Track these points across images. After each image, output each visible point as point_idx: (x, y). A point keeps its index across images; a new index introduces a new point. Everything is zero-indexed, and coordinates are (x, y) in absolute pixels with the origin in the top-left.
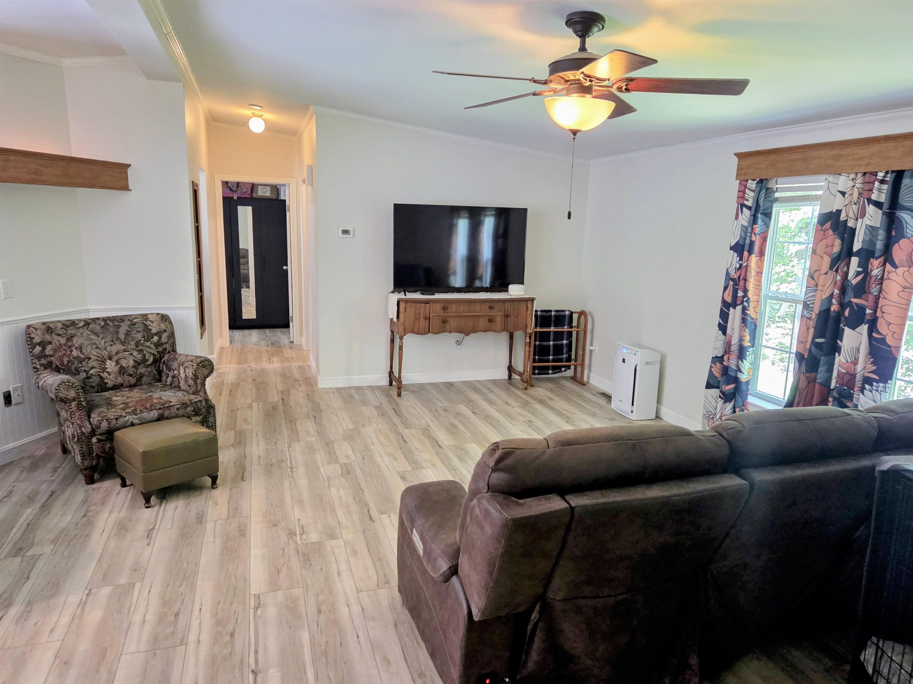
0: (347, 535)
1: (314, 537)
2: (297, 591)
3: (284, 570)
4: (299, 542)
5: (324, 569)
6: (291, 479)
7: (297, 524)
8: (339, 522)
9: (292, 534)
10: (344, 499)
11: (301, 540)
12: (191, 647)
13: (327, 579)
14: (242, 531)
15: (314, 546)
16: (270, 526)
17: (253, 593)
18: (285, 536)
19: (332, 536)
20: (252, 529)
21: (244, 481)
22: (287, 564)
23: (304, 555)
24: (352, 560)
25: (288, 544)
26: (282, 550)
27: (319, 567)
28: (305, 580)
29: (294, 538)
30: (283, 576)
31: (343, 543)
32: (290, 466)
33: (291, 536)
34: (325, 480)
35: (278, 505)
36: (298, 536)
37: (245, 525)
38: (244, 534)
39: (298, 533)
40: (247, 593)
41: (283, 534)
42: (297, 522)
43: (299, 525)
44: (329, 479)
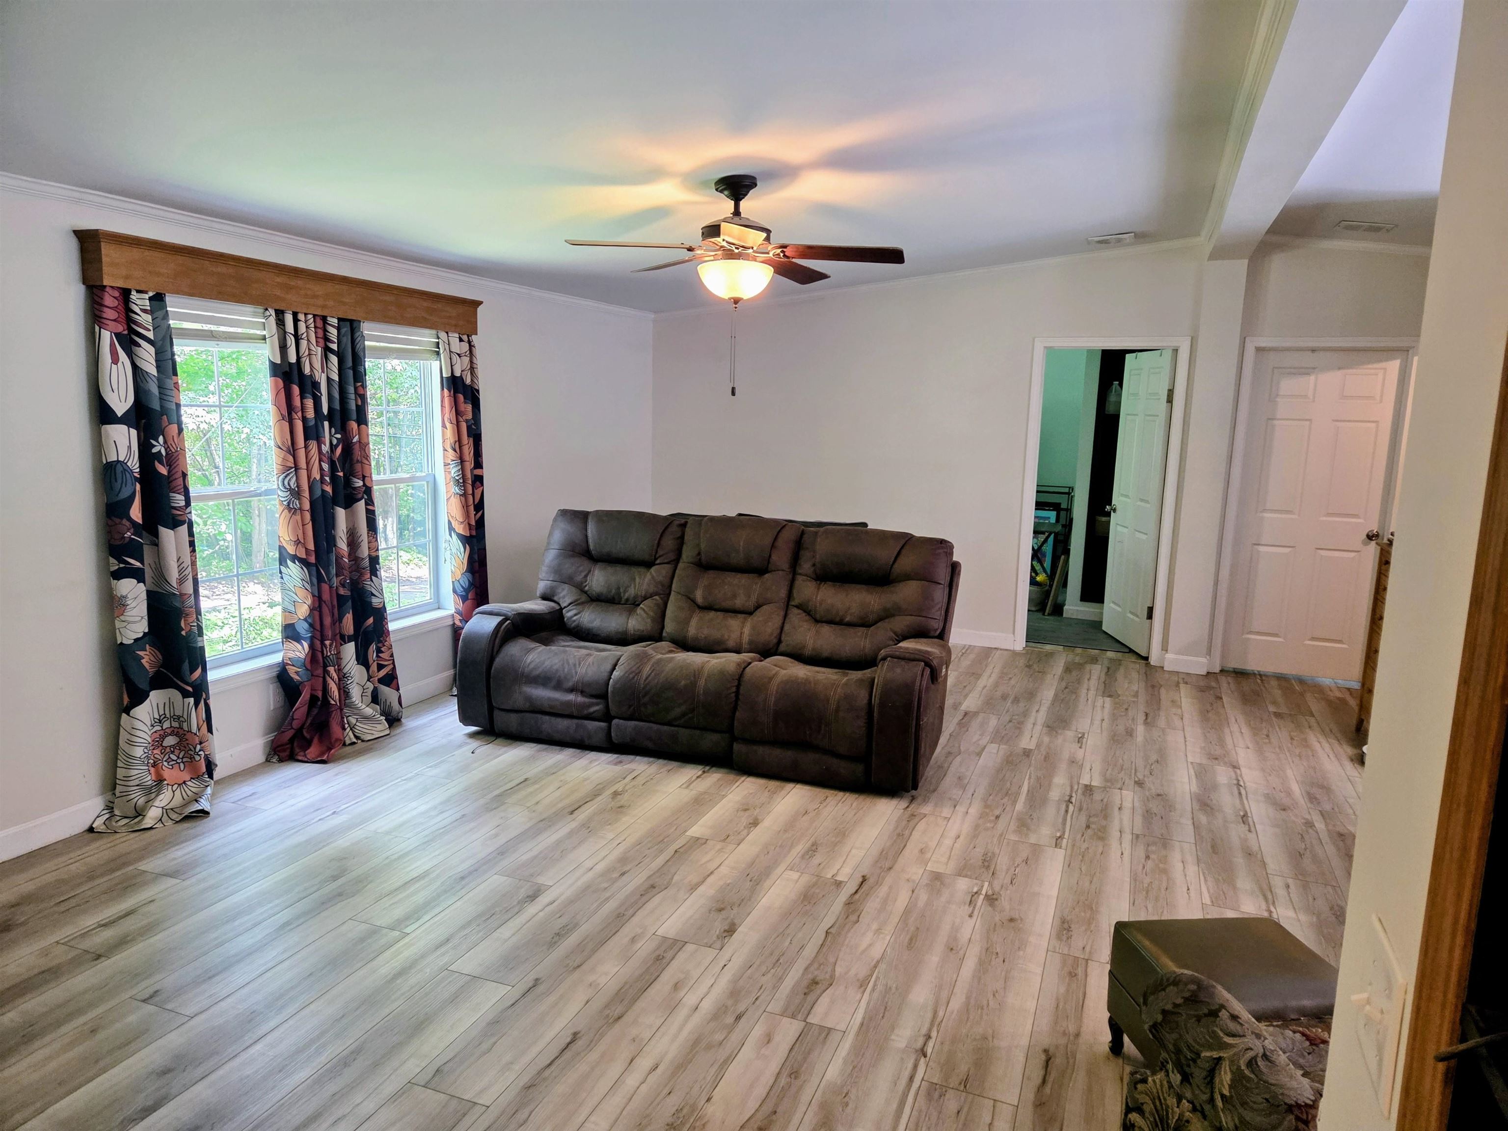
0: (916, 872)
1: (963, 885)
2: (1014, 837)
3: (1018, 860)
4: (986, 884)
5: (972, 846)
6: (941, 1014)
7: (977, 908)
8: (913, 891)
9: (991, 899)
10: (875, 926)
11: (982, 887)
12: (1127, 830)
13: (975, 836)
14: (1065, 929)
15: (969, 873)
16: (1019, 921)
17: (1062, 852)
18: (1003, 899)
19: (937, 877)
20: (1049, 926)
21: (1046, 1051)
22: (1014, 864)
23: (988, 867)
24: (933, 844)
25: (1002, 886)
26: (1014, 882)
27: (977, 850)
28: (999, 843)
29: (990, 892)
30: (1024, 855)
31: (929, 864)
32: (923, 1059)
33: (995, 897)
34: (875, 981)
35: (994, 957)
36: (984, 892)
37: (1059, 937)
38: (1063, 922)
39: (982, 897)
40: (1069, 852)
41: (1004, 903)
42: (976, 913)
43: (974, 908)
44: (863, 985)
